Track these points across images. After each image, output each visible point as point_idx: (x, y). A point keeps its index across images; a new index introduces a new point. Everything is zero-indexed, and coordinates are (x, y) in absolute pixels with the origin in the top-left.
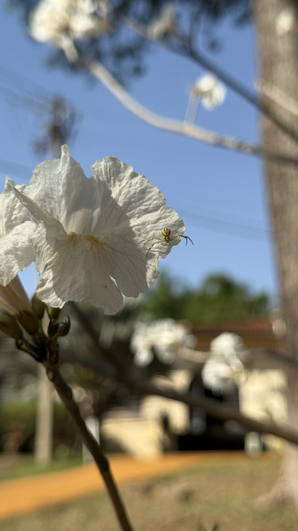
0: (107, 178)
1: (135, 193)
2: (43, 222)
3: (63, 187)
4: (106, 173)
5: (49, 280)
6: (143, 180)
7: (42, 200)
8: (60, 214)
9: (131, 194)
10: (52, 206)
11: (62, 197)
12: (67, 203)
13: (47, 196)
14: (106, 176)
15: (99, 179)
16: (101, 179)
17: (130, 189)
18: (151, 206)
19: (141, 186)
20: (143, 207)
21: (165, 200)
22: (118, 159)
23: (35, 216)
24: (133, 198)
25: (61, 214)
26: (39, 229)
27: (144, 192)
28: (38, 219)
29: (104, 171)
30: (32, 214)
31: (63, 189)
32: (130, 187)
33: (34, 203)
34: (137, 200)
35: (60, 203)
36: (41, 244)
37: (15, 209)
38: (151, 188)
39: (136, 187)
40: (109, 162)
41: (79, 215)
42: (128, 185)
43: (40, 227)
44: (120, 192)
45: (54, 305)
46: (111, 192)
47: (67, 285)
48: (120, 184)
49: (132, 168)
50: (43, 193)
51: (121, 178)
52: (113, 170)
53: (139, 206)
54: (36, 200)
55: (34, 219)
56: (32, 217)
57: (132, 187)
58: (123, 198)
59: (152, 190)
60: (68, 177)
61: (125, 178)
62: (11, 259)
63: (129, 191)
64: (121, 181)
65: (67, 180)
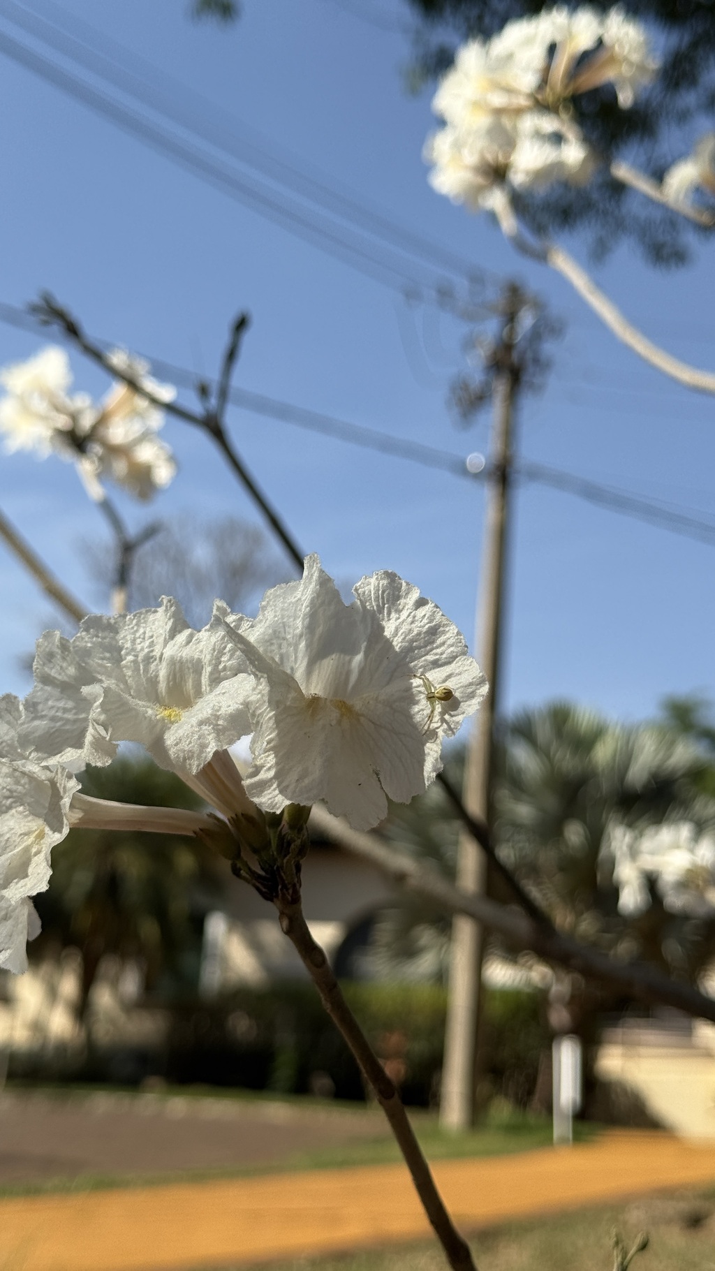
0: (378, 606)
1: (419, 634)
2: (266, 676)
3: (304, 619)
4: (377, 598)
5: (265, 768)
6: (435, 612)
7: (266, 641)
8: (296, 664)
9: (413, 635)
10: (284, 651)
11: (301, 636)
12: (308, 646)
13: (276, 635)
14: (376, 603)
15: (364, 607)
16: (368, 607)
17: (413, 625)
18: (444, 656)
19: (431, 621)
20: (430, 658)
21: (466, 646)
22: (398, 575)
23: (254, 666)
24: (416, 642)
25: (299, 662)
26: (260, 687)
27: (434, 632)
28: (260, 671)
29: (375, 593)
30: (250, 663)
31: (303, 623)
32: (412, 622)
33: (254, 647)
34: (422, 645)
35: (296, 646)
36: (260, 711)
37: (225, 654)
38: (446, 625)
39: (422, 624)
40: (381, 579)
41: (328, 665)
42: (410, 619)
43: (261, 684)
44: (397, 630)
45: (269, 807)
46: (382, 629)
47: (293, 776)
48: (398, 616)
49: (419, 591)
50: (271, 631)
51: (401, 607)
52: (389, 593)
53: (425, 655)
54: (258, 642)
55: (253, 670)
56: (251, 668)
57: (417, 623)
58: (400, 640)
59: (447, 629)
60: (312, 603)
61: (407, 607)
62: (206, 732)
63: (410, 630)
64: (398, 611)
65: (311, 609)
